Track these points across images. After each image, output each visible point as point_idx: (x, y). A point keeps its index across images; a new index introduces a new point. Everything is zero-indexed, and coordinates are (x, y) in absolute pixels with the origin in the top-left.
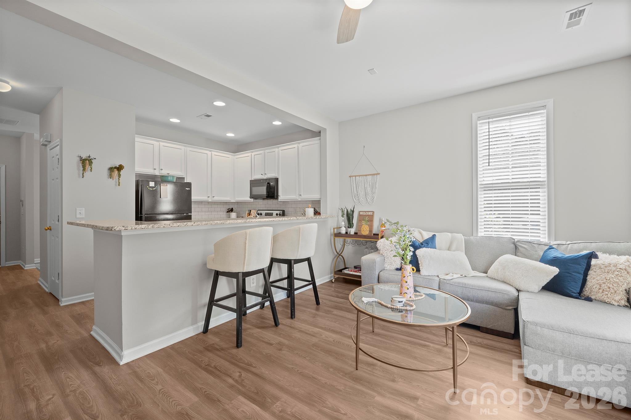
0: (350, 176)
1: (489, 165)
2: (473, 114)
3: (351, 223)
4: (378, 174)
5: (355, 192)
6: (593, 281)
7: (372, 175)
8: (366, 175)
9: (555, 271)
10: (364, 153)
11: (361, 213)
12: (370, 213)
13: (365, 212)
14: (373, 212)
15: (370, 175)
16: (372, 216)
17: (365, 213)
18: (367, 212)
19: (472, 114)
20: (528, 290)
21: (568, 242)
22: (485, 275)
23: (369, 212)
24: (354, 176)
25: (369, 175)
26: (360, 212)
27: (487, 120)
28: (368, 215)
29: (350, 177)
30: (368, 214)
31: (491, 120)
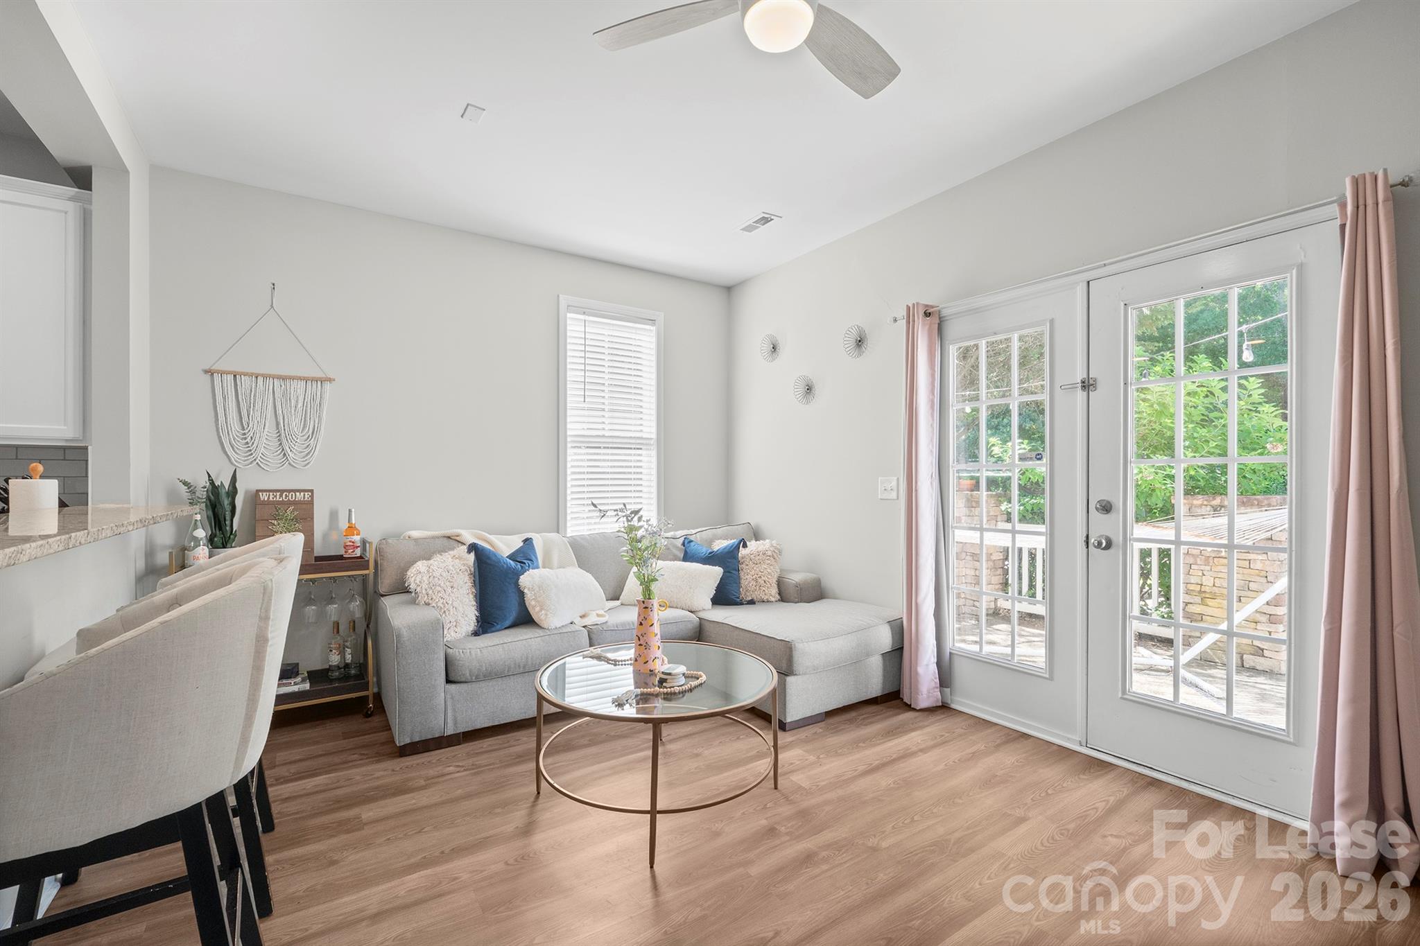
0: (207, 368)
1: (584, 401)
2: (560, 295)
3: (228, 528)
4: (330, 380)
5: (236, 426)
6: (748, 577)
7: (306, 379)
8: (283, 378)
9: (717, 572)
10: (272, 306)
11: (263, 497)
12: (300, 496)
13: (282, 491)
14: (312, 491)
15: (300, 379)
16: (311, 503)
17: (281, 496)
18: (290, 491)
19: (558, 296)
20: (704, 608)
21: (694, 531)
22: (617, 603)
23: (295, 491)
24: (228, 373)
25: (293, 378)
26: (258, 491)
27: (582, 317)
28: (295, 503)
29: (206, 372)
30: (291, 497)
31: (587, 318)
